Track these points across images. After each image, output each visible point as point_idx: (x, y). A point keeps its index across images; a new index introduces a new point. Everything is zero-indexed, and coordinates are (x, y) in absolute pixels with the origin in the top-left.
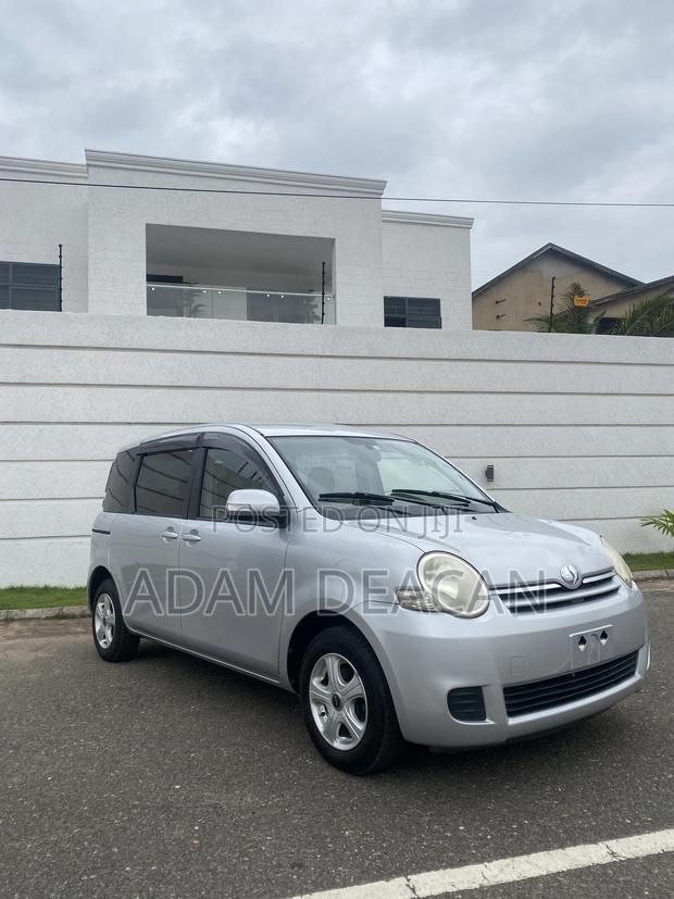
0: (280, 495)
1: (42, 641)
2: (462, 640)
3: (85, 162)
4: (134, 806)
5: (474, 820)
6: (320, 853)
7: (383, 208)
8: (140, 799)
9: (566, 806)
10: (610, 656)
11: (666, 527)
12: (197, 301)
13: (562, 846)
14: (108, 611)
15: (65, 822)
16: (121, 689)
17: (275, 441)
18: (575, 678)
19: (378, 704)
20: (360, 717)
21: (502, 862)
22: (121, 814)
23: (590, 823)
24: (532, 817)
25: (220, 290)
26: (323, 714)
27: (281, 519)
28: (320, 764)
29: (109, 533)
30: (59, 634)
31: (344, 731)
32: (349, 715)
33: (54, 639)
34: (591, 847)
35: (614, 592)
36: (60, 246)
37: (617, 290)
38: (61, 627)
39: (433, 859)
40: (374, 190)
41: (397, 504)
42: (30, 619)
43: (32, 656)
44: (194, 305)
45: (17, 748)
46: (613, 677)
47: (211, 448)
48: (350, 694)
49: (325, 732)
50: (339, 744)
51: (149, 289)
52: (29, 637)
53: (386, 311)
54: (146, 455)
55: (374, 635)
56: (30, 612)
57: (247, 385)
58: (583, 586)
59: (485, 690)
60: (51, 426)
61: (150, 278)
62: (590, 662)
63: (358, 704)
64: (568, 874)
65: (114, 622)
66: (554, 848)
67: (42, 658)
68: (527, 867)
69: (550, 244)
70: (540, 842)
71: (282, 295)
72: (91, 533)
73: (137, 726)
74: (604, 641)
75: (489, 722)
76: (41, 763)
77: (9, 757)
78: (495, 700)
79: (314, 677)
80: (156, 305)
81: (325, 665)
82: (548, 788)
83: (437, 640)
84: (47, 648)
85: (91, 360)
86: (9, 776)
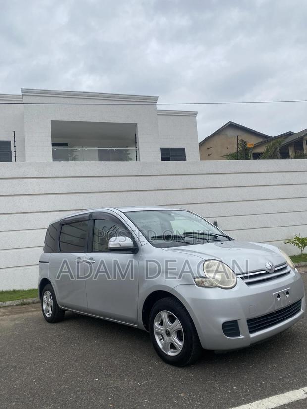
0: (133, 238)
1: (16, 316)
2: (225, 299)
3: (21, 94)
4: (78, 391)
5: (239, 383)
6: (171, 405)
7: (158, 109)
8: (80, 387)
9: (280, 373)
10: (291, 302)
11: (295, 243)
12: (75, 154)
13: (283, 392)
14: (49, 300)
15: (46, 401)
16: (59, 335)
17: (127, 214)
18: (276, 314)
19: (189, 332)
20: (180, 339)
21: (257, 402)
22: (72, 395)
23: (293, 380)
24: (266, 379)
25: (86, 149)
26: (161, 339)
27: (134, 250)
28: (161, 363)
29: (48, 262)
30: (24, 312)
31: (173, 346)
32: (175, 339)
33: (22, 315)
34: (296, 392)
35: (288, 273)
36: (14, 132)
37: (260, 140)
38: (24, 309)
39: (225, 403)
40: (153, 101)
41: (187, 239)
42: (8, 306)
43: (13, 323)
44: (73, 156)
45: (15, 367)
46: (292, 312)
47: (96, 219)
48: (174, 329)
49: (163, 348)
50: (170, 353)
51: (53, 150)
52: (9, 315)
53: (162, 154)
54: (63, 225)
55: (185, 300)
56: (8, 303)
57: (103, 190)
58: (276, 271)
59: (238, 322)
60: (13, 215)
61: (54, 145)
62: (283, 306)
63: (179, 334)
64: (289, 405)
65: (52, 304)
66: (280, 394)
67: (18, 324)
68: (269, 403)
69: (230, 122)
70: (272, 391)
71: (115, 149)
72: (38, 263)
73: (71, 352)
74: (287, 296)
75: (241, 337)
76: (28, 374)
77: (12, 372)
78: (243, 326)
79: (156, 322)
80: (57, 157)
81: (161, 316)
82: (270, 366)
83: (214, 300)
84: (20, 319)
85: (31, 183)
86: (14, 381)
